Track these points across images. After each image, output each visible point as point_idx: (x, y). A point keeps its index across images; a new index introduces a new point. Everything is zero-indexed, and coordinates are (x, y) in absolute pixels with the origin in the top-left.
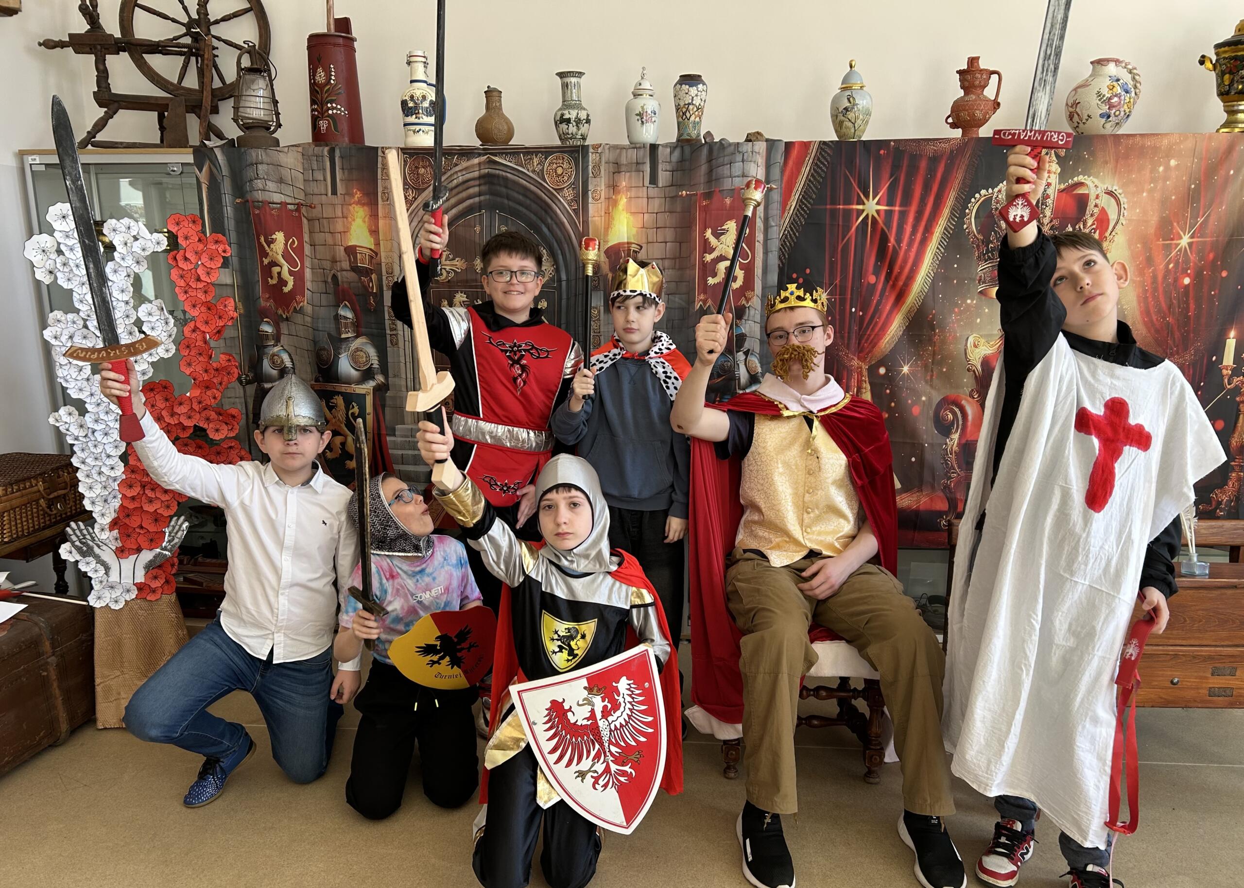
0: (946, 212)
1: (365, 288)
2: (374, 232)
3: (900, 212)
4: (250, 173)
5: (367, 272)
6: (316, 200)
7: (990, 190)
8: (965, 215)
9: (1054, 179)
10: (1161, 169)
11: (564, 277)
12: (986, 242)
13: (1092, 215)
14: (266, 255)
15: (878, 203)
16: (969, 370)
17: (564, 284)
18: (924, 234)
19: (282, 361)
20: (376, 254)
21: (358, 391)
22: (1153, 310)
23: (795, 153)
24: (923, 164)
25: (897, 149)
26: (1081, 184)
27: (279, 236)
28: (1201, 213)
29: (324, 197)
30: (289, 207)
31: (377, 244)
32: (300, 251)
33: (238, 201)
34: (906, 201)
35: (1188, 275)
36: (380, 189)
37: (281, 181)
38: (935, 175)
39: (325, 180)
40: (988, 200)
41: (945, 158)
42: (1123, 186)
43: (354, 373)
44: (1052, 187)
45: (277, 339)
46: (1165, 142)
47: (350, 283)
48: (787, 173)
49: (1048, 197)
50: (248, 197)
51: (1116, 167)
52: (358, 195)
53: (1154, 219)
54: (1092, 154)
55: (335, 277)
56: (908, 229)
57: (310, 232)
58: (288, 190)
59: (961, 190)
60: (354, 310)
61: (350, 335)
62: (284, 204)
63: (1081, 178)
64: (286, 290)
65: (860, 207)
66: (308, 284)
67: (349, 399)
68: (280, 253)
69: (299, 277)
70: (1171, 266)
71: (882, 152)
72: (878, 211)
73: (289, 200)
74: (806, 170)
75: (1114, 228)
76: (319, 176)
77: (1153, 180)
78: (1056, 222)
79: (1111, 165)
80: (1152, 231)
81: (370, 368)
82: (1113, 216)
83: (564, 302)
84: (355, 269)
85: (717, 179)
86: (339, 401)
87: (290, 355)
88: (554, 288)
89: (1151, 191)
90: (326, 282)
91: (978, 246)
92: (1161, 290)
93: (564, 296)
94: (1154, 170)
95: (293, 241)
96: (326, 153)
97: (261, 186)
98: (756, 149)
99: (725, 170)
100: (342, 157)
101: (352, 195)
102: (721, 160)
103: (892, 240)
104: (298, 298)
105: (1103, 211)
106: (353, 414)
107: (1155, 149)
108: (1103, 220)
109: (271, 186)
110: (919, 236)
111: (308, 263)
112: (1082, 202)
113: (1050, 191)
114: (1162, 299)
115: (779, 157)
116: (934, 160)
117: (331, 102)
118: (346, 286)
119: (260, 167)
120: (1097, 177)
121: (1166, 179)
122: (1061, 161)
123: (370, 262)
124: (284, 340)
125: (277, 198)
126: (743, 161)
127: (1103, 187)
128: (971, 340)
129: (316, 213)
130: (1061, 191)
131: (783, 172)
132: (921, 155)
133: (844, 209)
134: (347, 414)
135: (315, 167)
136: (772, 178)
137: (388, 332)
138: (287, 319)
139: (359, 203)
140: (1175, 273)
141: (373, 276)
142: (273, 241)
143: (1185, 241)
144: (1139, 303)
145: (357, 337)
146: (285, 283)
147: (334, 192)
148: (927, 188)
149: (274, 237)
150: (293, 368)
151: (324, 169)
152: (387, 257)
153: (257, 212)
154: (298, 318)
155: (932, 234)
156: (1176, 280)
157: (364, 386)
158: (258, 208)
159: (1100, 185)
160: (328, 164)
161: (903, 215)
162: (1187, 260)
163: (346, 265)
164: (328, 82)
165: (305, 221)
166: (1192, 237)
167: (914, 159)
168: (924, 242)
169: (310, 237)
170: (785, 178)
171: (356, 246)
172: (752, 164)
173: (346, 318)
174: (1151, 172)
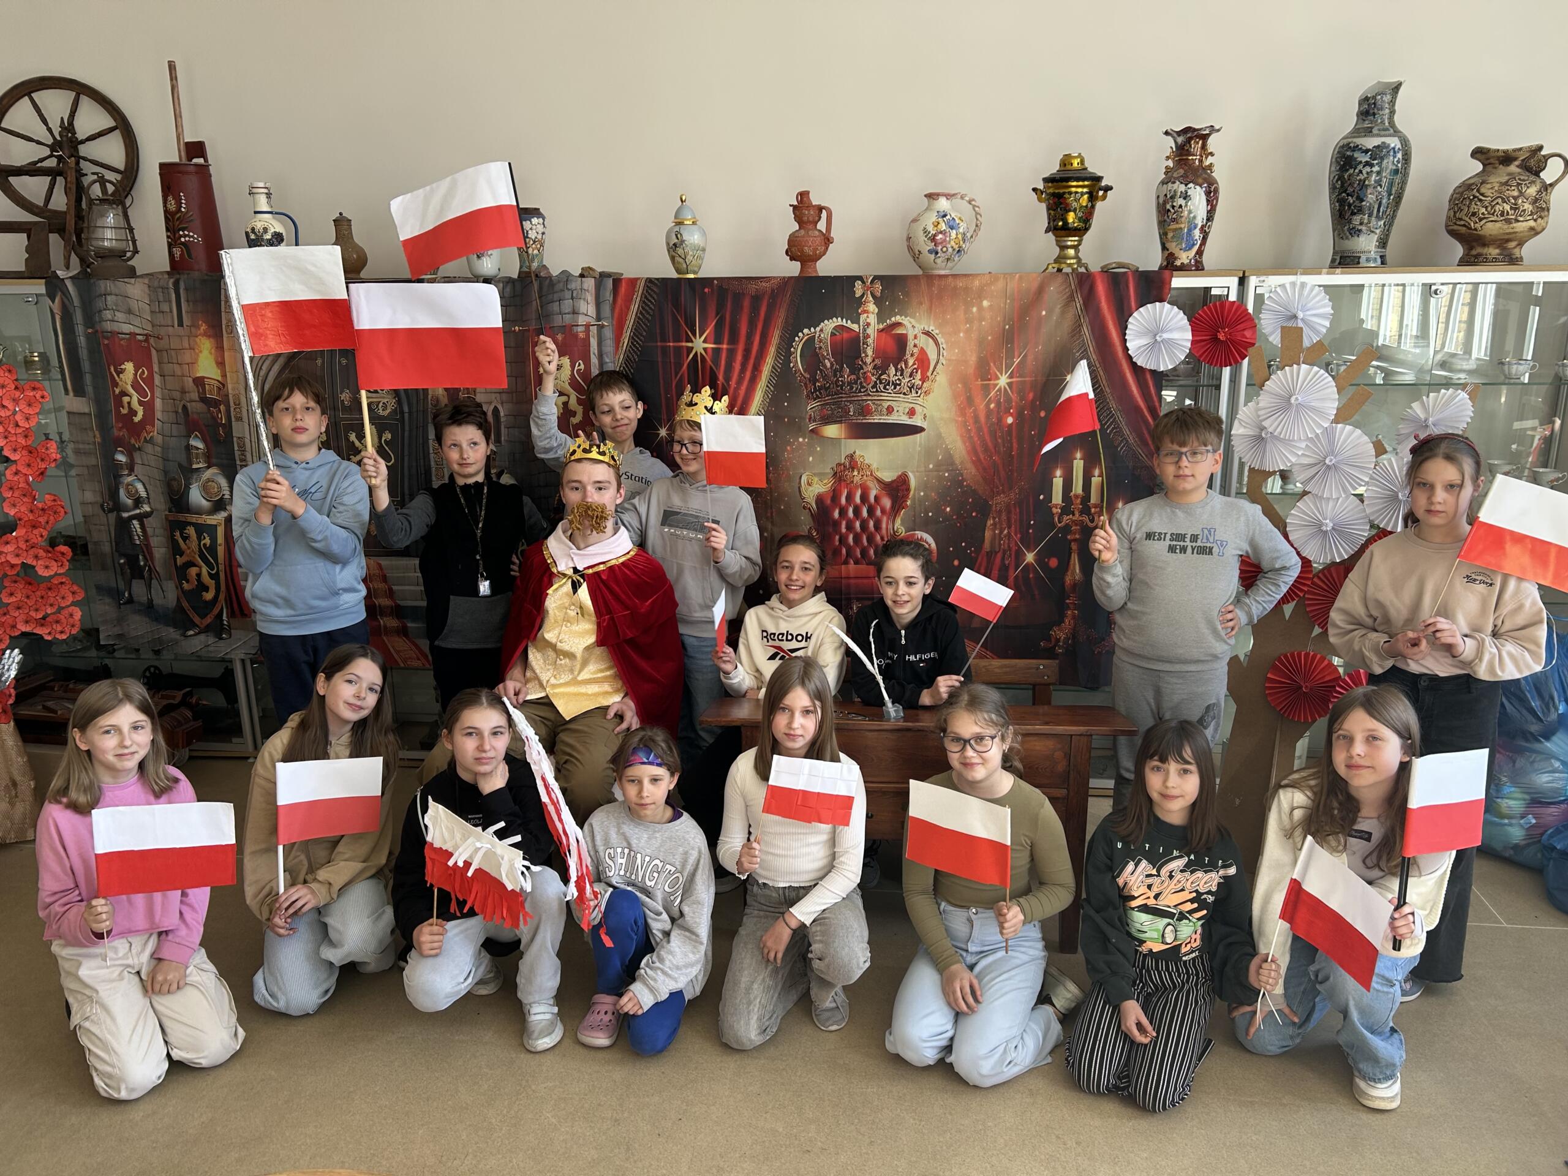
0: (772, 350)
1: (214, 419)
2: (221, 364)
3: (728, 349)
4: (100, 304)
5: (216, 403)
6: (163, 331)
7: (812, 329)
8: (791, 354)
9: (872, 319)
10: (975, 309)
11: (406, 409)
12: (814, 380)
13: (912, 355)
14: (116, 385)
15: (705, 341)
16: (804, 507)
17: (406, 415)
18: (753, 372)
19: (137, 491)
20: (224, 385)
21: (209, 522)
22: (980, 450)
23: (623, 289)
24: (746, 303)
25: (720, 287)
26: (899, 324)
27: (129, 367)
28: (1016, 354)
29: (170, 329)
30: (140, 338)
31: (224, 376)
32: (150, 381)
33: (90, 331)
34: (733, 340)
35: (1011, 415)
36: (224, 322)
37: (129, 312)
38: (759, 314)
39: (171, 311)
40: (811, 340)
41: (766, 297)
42: (939, 326)
43: (205, 504)
44: (872, 327)
45: (131, 470)
46: (977, 283)
47: (198, 413)
48: (617, 311)
49: (868, 336)
50: (98, 327)
51: (931, 308)
52: (203, 327)
53: (973, 359)
54: (907, 294)
55: (185, 407)
56: (737, 366)
57: (160, 363)
58: (137, 321)
59: (785, 329)
60: (204, 441)
61: (201, 465)
62: (133, 335)
63: (898, 319)
64: (137, 419)
65: (690, 344)
66: (158, 414)
67: (200, 529)
68: (130, 383)
69: (149, 407)
70: (992, 406)
71: (706, 290)
72: (705, 349)
73: (138, 331)
74: (634, 308)
75: (935, 368)
76: (165, 307)
77: (968, 321)
78: (878, 362)
79: (925, 307)
80: (971, 370)
81: (222, 498)
82: (932, 355)
83: (406, 434)
84: (204, 400)
85: (548, 316)
86: (191, 531)
87: (144, 485)
88: (397, 420)
89: (967, 331)
90: (177, 412)
91: (805, 384)
92: (985, 430)
93: (407, 428)
94: (967, 311)
95: (143, 372)
96: (171, 286)
97: (110, 317)
98: (585, 286)
99: (555, 307)
100: (186, 289)
101: (198, 327)
102: (550, 297)
103: (721, 377)
104: (148, 427)
105: (922, 351)
106: (205, 545)
107: (966, 289)
108: (923, 361)
109: (120, 316)
110: (748, 374)
111: (158, 393)
112: (902, 341)
113: (870, 331)
114: (987, 438)
115: (608, 295)
116: (756, 299)
117: (183, 230)
118: (195, 416)
119: (109, 298)
120: (914, 317)
121: (981, 319)
122: (878, 301)
123: (218, 393)
124: (138, 469)
125: (127, 328)
126: (572, 298)
127: (920, 327)
128: (804, 478)
129: (163, 344)
130: (880, 331)
131: (613, 309)
132: (743, 294)
133: (674, 347)
134: (199, 545)
135: (161, 299)
136: (602, 316)
137: (238, 462)
138: (139, 449)
139: (205, 334)
140: (998, 412)
141: (222, 407)
142: (122, 371)
143: (1003, 381)
144: (964, 443)
145: (208, 467)
146: (135, 413)
147: (181, 324)
148: (752, 324)
149: (123, 367)
150: (148, 498)
151: (170, 302)
152: (233, 389)
153: (106, 342)
154: (149, 448)
155: (761, 372)
156: (1000, 420)
157: (215, 517)
158: (107, 338)
159: (917, 325)
160: (174, 296)
161: (731, 353)
162: (1008, 400)
163: (195, 396)
164: (179, 210)
165: (154, 352)
166: (1011, 377)
167: (738, 297)
168: (754, 380)
169: (160, 368)
170: (616, 315)
171: (204, 378)
172: (582, 301)
173: (197, 449)
174: (966, 313)
